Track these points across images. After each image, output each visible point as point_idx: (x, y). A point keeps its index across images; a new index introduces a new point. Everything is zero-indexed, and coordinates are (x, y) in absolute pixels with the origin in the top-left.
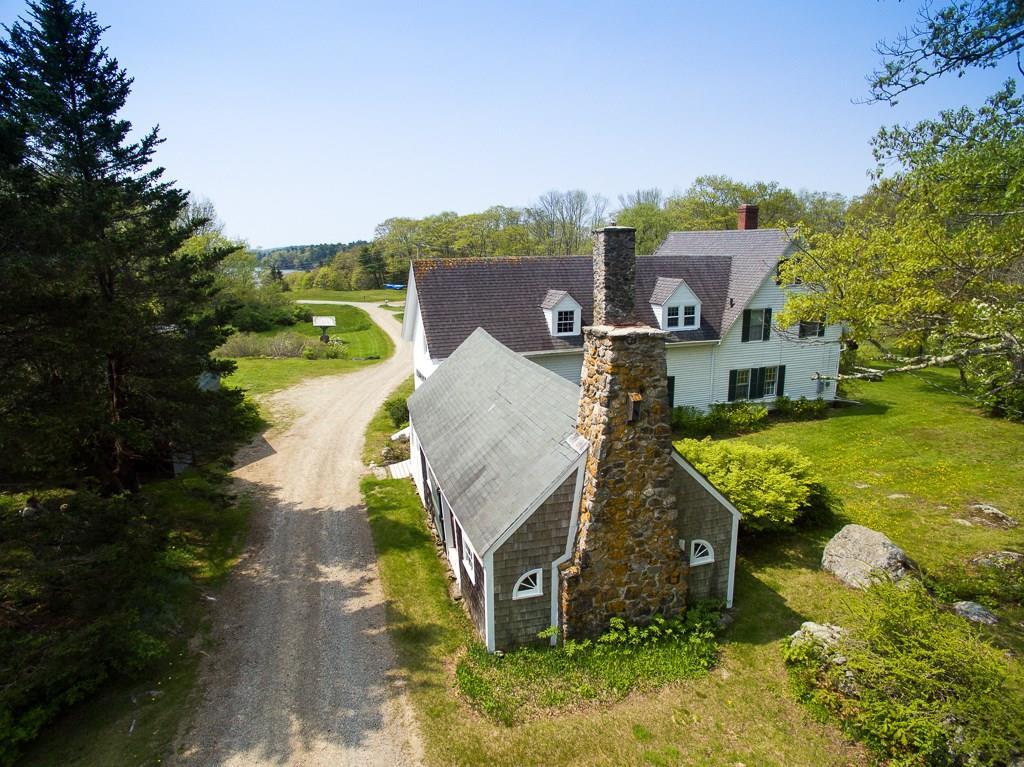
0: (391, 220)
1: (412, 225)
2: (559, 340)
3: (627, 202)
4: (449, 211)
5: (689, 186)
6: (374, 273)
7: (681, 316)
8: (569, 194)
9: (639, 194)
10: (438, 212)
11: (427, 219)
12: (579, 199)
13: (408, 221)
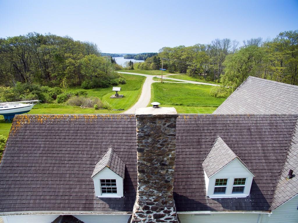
0: (164, 48)
1: (170, 49)
2: (101, 202)
3: (247, 44)
4: (182, 45)
5: (275, 37)
6: (157, 64)
7: (230, 186)
8: (224, 40)
9: (252, 40)
10: (178, 46)
11: (175, 48)
12: (227, 42)
13: (169, 48)
